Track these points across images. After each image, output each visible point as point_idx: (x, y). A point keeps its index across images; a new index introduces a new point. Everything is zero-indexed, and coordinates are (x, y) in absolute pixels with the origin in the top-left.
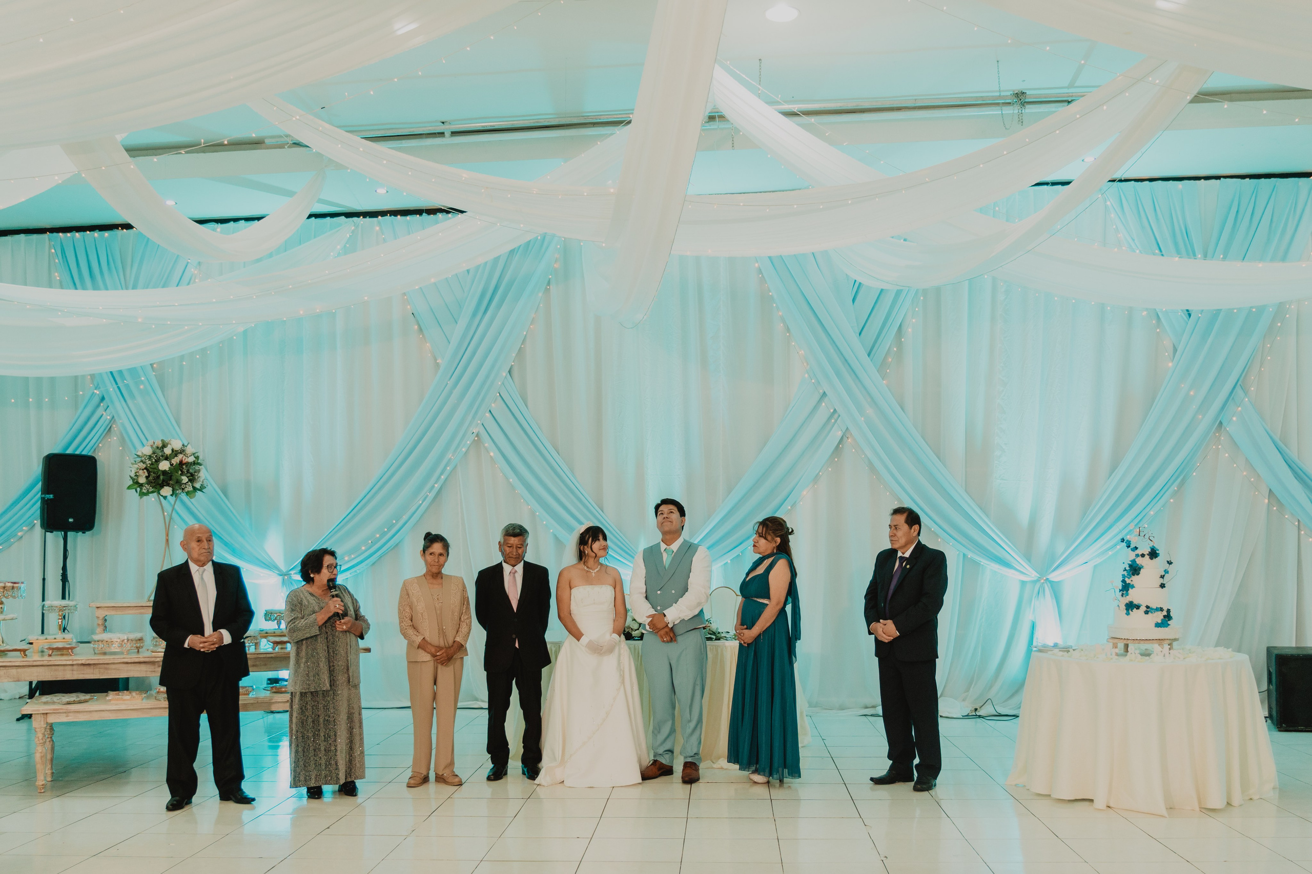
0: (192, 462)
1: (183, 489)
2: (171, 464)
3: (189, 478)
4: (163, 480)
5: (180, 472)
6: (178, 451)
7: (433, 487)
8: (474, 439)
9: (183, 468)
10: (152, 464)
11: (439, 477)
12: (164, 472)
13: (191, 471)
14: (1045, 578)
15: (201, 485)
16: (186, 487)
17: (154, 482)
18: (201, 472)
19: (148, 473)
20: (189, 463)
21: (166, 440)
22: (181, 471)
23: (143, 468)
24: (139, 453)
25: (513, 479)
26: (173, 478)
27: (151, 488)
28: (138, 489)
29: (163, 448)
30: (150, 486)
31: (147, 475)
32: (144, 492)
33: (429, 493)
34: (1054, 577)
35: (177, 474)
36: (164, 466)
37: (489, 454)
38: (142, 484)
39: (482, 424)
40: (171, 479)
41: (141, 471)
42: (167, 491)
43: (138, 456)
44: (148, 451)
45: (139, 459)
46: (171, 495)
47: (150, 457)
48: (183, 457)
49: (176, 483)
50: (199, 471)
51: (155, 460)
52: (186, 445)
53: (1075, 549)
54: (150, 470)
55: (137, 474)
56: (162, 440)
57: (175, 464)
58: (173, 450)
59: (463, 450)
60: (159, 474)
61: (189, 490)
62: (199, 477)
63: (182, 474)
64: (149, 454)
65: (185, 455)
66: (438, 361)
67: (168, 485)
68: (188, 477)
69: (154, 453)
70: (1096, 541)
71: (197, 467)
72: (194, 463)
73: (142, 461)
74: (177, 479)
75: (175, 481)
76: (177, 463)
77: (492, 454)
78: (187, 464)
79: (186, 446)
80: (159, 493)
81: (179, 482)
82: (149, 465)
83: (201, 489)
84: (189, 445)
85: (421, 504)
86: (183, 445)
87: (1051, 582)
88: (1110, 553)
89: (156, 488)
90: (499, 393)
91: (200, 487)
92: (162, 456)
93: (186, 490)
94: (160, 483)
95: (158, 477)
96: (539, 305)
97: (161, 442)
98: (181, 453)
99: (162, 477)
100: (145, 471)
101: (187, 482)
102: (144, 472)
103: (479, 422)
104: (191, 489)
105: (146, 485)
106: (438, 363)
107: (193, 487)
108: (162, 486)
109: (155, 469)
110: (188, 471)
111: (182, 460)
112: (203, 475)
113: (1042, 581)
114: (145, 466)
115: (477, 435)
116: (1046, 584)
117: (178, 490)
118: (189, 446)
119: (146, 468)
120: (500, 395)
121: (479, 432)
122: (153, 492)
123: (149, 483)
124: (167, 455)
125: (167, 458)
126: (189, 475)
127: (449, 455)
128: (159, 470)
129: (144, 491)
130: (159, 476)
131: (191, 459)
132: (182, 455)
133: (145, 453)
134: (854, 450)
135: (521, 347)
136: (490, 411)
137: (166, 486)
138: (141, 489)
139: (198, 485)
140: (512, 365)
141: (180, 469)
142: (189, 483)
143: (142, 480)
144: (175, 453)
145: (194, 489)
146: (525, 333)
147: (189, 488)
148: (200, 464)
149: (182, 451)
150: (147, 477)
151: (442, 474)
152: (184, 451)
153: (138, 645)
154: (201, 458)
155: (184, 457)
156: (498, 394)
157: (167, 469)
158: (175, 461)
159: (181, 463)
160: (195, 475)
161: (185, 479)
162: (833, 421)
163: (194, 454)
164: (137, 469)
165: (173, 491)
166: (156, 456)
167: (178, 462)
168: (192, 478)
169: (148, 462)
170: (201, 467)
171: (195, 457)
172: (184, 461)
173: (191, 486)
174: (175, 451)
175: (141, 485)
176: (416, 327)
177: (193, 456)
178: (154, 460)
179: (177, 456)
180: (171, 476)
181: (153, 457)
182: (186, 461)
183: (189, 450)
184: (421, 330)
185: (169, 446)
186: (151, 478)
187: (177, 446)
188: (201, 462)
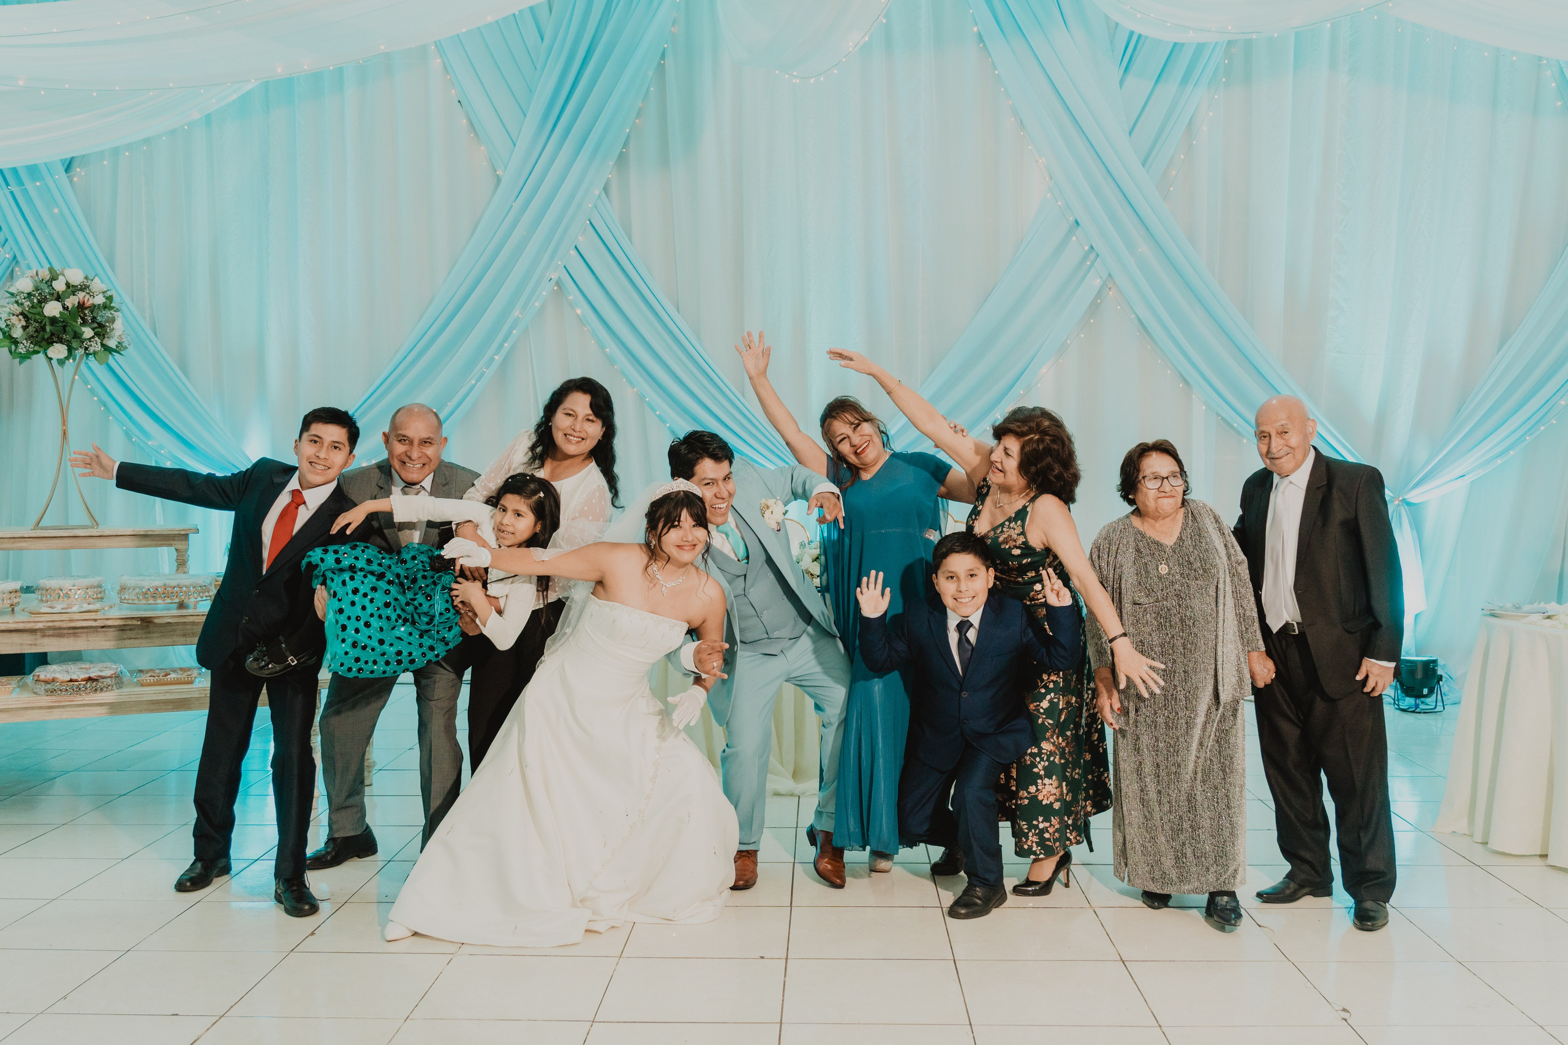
0: (99, 305)
1: (86, 349)
2: (64, 307)
3: (96, 330)
4: (52, 334)
5: (79, 320)
6: (77, 286)
7: (492, 359)
8: (553, 289)
9: (85, 315)
10: (33, 307)
11: (501, 346)
12: (53, 320)
13: (99, 319)
14: (1401, 499)
15: (119, 343)
16: (91, 346)
17: (37, 337)
18: (116, 321)
19: (26, 321)
20: (95, 306)
21: (57, 267)
22: (83, 319)
23: (18, 312)
24: (13, 290)
25: (612, 348)
26: (68, 329)
27: (32, 346)
28: (13, 347)
29: (51, 282)
30: (31, 343)
31: (24, 323)
32: (20, 353)
33: (487, 368)
34: (1413, 496)
35: (74, 323)
36: (53, 309)
37: (575, 311)
38: (17, 338)
39: (565, 267)
40: (65, 331)
41: (14, 319)
42: (58, 351)
43: (12, 294)
44: (24, 284)
45: (13, 300)
46: (67, 358)
47: (29, 294)
48: (85, 296)
49: (73, 338)
50: (113, 320)
51: (38, 299)
52: (91, 277)
53: (1444, 456)
54: (30, 316)
55: (9, 323)
56: (51, 270)
57: (70, 308)
58: (68, 285)
59: (537, 304)
60: (43, 323)
61: (97, 349)
62: (113, 329)
63: (84, 323)
64: (28, 292)
65: (87, 293)
66: (498, 173)
67: (61, 341)
68: (93, 329)
69: (37, 289)
70: (1476, 446)
71: (108, 314)
72: (105, 307)
73: (17, 302)
74: (75, 332)
75: (72, 336)
76: (74, 305)
77: (579, 311)
78: (93, 308)
79: (92, 280)
80: (46, 354)
81: (77, 336)
82: (27, 309)
83: (119, 349)
84: (96, 277)
85: (475, 385)
86: (86, 278)
87: (1409, 504)
88: (1499, 461)
89: (40, 346)
90: (589, 220)
91: (116, 346)
92: (50, 294)
93: (91, 350)
94: (46, 337)
95: (43, 329)
96: (648, 89)
97: (48, 273)
98: (82, 290)
99: (48, 328)
100: (21, 317)
101: (93, 337)
102: (20, 320)
103: (560, 263)
104: (98, 348)
105: (25, 342)
106: (497, 175)
107: (103, 345)
108: (50, 343)
109: (39, 314)
110: (94, 319)
111: (84, 302)
112: (119, 328)
113: (1397, 502)
114: (19, 310)
115: (558, 283)
116: (1402, 507)
117: (77, 349)
118: (97, 279)
119: (22, 314)
120: (591, 223)
121: (559, 277)
122: (38, 352)
123: (30, 337)
124: (58, 293)
125: (58, 298)
126: (95, 325)
127: (516, 313)
128: (45, 316)
129: (20, 350)
130: (45, 325)
131: (99, 300)
132: (84, 294)
133: (21, 289)
134: (1119, 307)
135: (621, 152)
136: (576, 247)
137: (57, 343)
138: (17, 347)
139: (112, 343)
140: (608, 178)
141: (80, 316)
142: (97, 339)
143: (18, 333)
144: (72, 289)
145: (105, 350)
146: (628, 131)
147: (96, 346)
148: (113, 308)
149: (84, 288)
150: (25, 328)
151: (505, 340)
152: (88, 287)
153: (15, 601)
154: (116, 299)
155: (87, 296)
156: (588, 222)
157: (58, 315)
158: (71, 302)
159: (81, 306)
160: (104, 326)
161: (88, 332)
162: (1088, 263)
163: (103, 293)
164: (10, 313)
165: (70, 350)
166: (40, 294)
167: (76, 305)
168: (101, 330)
169: (27, 303)
170: (115, 313)
171: (107, 298)
172: (87, 304)
173: (99, 344)
174: (73, 286)
175: (15, 342)
176: (465, 121)
177: (101, 295)
178: (35, 301)
179: (74, 295)
180: (64, 327)
181: (34, 296)
182: (91, 302)
183: (97, 285)
184: (471, 125)
185: (60, 277)
186: (31, 329)
187: (76, 277)
188: (117, 307)
